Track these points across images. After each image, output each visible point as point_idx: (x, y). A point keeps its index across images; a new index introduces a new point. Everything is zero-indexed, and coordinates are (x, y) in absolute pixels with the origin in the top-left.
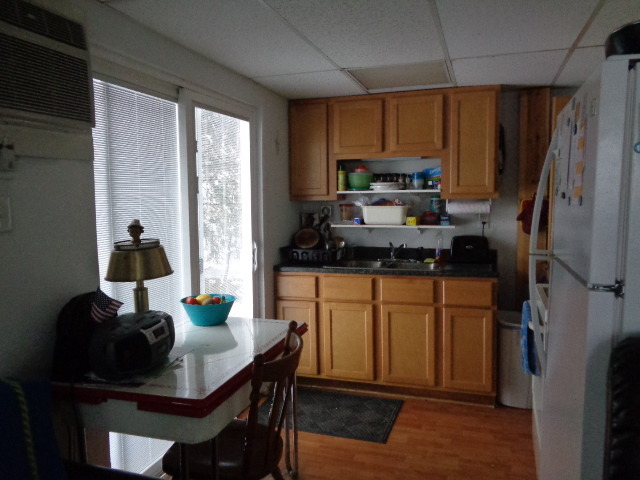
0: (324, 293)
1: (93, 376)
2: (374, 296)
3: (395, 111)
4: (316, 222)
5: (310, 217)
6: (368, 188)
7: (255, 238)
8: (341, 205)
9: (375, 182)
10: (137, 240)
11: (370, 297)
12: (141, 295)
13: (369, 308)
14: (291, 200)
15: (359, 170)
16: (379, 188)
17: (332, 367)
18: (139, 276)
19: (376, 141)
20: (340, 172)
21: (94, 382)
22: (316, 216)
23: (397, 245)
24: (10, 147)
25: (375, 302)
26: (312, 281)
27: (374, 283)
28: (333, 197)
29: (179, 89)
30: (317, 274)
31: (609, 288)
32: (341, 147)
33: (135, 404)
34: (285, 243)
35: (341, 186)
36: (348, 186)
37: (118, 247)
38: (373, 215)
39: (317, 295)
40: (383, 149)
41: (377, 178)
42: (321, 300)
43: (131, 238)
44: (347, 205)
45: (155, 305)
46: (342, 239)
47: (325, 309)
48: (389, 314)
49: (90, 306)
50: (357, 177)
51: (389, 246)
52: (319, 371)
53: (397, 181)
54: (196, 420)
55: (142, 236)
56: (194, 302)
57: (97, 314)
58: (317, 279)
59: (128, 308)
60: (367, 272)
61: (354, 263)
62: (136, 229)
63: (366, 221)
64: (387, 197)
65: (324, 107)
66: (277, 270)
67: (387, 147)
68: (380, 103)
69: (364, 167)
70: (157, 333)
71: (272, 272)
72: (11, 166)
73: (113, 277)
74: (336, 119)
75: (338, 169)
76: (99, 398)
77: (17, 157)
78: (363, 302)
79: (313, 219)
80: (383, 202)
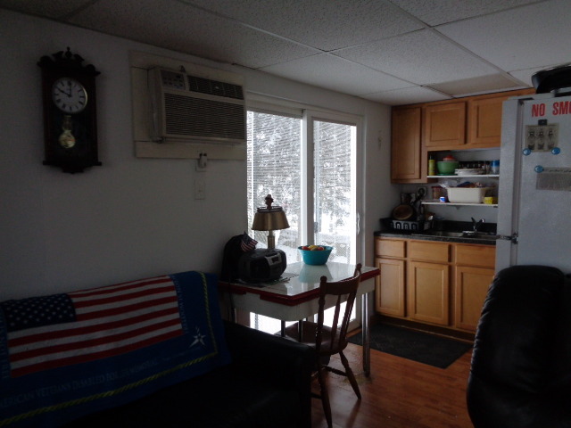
0: (411, 254)
1: (240, 280)
2: (450, 259)
3: (476, 111)
4: (413, 200)
5: (408, 196)
6: (453, 173)
7: (359, 210)
8: (433, 187)
9: (458, 168)
10: (269, 206)
11: (446, 260)
12: (271, 240)
13: (446, 268)
14: (392, 183)
15: (446, 159)
16: (462, 173)
17: (416, 312)
18: (270, 228)
19: (461, 136)
20: (430, 161)
21: (241, 283)
22: (413, 196)
23: (477, 220)
24: (205, 155)
25: (451, 263)
26: (402, 244)
27: (450, 249)
28: (423, 180)
29: (303, 111)
30: (405, 239)
31: (510, 238)
32: (431, 141)
33: (259, 296)
34: (386, 215)
35: (431, 172)
36: (437, 171)
37: (259, 210)
38: (456, 195)
39: (406, 255)
40: (465, 142)
41: (463, 165)
42: (408, 259)
43: (266, 206)
44: (437, 187)
45: (279, 246)
46: (431, 214)
47: (411, 266)
48: (462, 274)
49: (240, 242)
50: (443, 165)
51: (471, 221)
52: (406, 315)
53: (481, 167)
54: (289, 307)
55: (272, 204)
56: (305, 249)
57: (244, 246)
58: (406, 244)
59: (262, 245)
60: (444, 240)
61: (441, 233)
62: (269, 200)
63: (450, 200)
64: (471, 181)
65: (418, 111)
66: (377, 235)
67: (468, 141)
68: (463, 105)
69: (451, 157)
70: (274, 260)
71: (372, 237)
72: (205, 164)
73: (255, 228)
74: (428, 119)
75: (429, 159)
76: (243, 292)
77: (208, 160)
78: (442, 264)
79: (411, 198)
80: (467, 184)
